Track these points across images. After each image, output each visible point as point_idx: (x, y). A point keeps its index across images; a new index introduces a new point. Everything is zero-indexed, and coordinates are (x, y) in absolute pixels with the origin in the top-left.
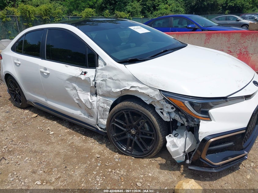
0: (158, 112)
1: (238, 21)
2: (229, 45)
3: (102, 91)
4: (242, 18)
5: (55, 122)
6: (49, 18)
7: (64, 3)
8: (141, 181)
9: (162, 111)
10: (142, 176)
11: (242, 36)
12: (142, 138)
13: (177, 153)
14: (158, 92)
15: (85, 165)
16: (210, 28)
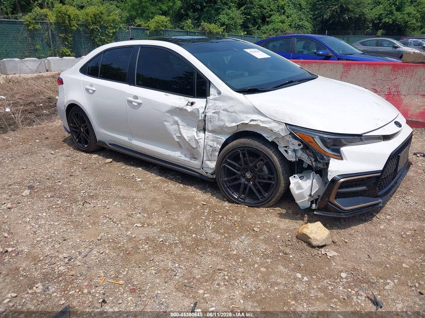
0: (282, 150)
1: (396, 47)
2: (374, 82)
3: (212, 126)
4: (402, 43)
5: (140, 169)
6: (99, 28)
7: (122, 5)
8: (259, 226)
9: (286, 149)
10: (259, 222)
11: (393, 70)
12: (259, 182)
13: (301, 196)
14: (283, 126)
15: (190, 212)
16: (351, 57)
